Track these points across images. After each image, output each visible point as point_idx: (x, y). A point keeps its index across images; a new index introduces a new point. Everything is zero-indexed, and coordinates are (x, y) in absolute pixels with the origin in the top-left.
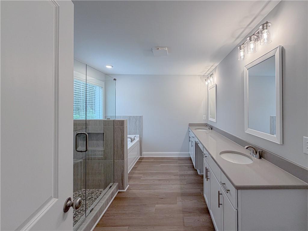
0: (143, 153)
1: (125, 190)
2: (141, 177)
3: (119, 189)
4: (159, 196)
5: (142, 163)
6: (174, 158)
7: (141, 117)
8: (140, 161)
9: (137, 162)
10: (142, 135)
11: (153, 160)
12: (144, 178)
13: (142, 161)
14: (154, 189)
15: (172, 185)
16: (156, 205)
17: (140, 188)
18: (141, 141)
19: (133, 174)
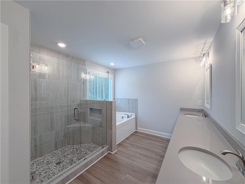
0: (138, 128)
1: (113, 153)
2: (128, 147)
3: (110, 151)
4: (134, 168)
5: (134, 136)
6: (163, 138)
7: (136, 100)
8: (134, 134)
9: (132, 134)
10: (137, 114)
11: (144, 135)
12: (130, 148)
13: (136, 134)
14: (132, 161)
15: (150, 163)
16: (127, 175)
17: (123, 155)
18: (136, 118)
19: (124, 143)
